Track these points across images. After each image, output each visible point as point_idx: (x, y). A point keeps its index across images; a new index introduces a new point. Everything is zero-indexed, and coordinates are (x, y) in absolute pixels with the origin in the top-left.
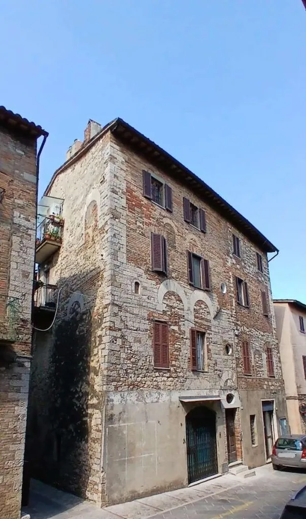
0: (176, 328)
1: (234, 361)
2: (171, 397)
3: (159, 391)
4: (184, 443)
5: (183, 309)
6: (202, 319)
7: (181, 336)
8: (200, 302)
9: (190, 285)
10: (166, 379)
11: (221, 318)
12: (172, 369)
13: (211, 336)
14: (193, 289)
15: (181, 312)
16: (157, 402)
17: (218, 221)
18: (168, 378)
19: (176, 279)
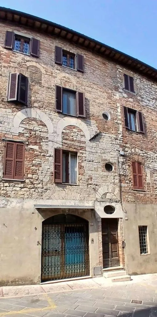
0: (36, 147)
1: (117, 177)
2: (23, 204)
3: (8, 199)
4: (38, 245)
5: (47, 132)
6: (73, 140)
7: (42, 154)
8: (71, 127)
9: (59, 113)
10: (18, 189)
11: (101, 140)
12: (27, 181)
13: (84, 155)
14: (63, 116)
15: (43, 135)
16: (3, 207)
17: (104, 64)
18: (21, 188)
19: (39, 108)
